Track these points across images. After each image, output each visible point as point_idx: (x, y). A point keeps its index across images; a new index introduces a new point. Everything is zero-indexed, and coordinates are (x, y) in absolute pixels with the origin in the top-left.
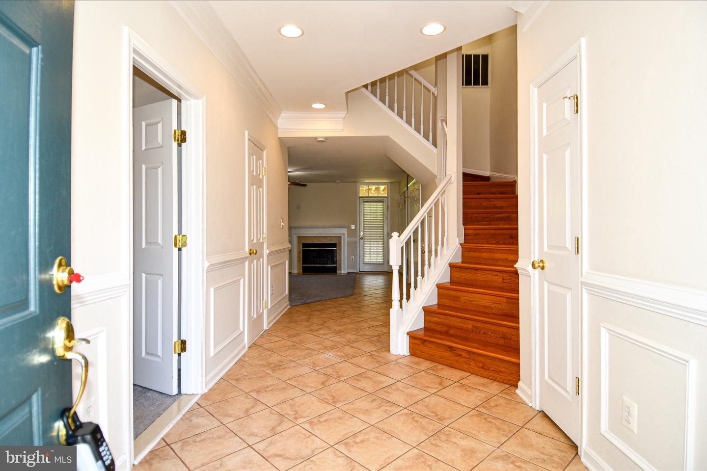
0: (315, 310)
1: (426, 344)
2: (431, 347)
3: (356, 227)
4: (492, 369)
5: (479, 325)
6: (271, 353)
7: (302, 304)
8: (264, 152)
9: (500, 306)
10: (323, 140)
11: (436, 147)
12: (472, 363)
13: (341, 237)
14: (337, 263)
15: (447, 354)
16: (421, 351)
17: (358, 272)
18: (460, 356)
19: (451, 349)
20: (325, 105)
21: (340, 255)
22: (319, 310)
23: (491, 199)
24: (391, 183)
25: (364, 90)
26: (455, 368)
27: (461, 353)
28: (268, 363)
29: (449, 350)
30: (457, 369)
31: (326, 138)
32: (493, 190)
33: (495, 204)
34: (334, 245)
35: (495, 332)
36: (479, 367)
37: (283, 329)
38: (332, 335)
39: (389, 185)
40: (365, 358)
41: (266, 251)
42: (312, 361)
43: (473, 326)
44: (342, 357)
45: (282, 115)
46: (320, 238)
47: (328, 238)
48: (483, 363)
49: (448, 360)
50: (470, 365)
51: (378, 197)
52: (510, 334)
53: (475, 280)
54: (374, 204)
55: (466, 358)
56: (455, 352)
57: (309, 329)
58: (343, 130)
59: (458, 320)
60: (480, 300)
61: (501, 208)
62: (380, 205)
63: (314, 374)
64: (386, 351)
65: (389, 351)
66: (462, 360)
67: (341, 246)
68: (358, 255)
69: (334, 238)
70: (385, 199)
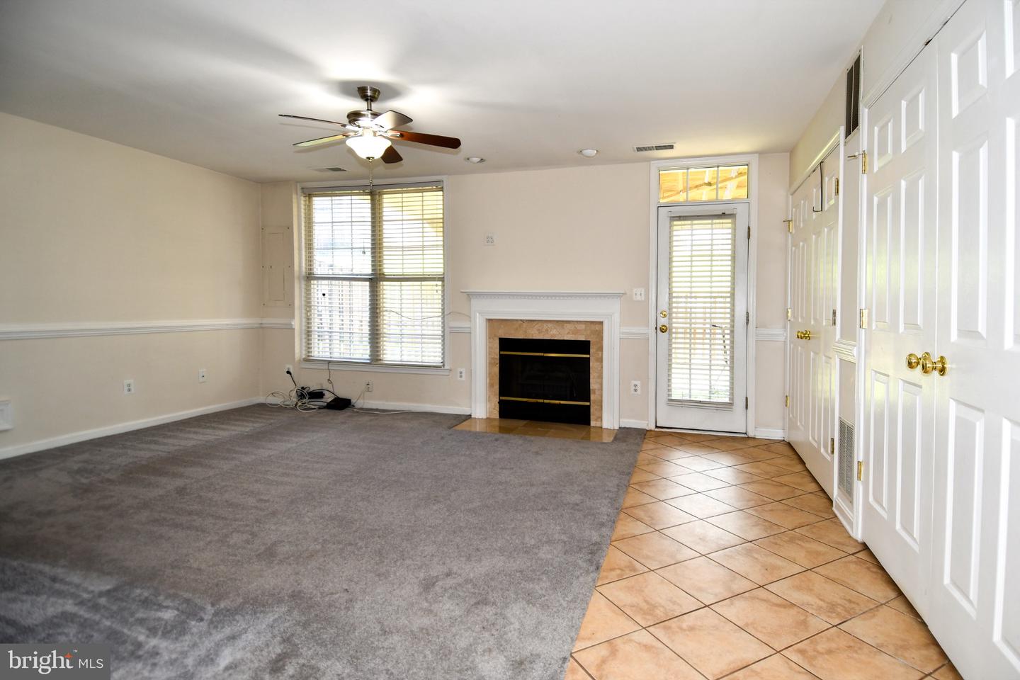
3: (645, 293)
13: (602, 323)
14: (592, 397)
17: (652, 427)
21: (601, 377)
24: (762, 153)
34: (584, 346)
39: (754, 160)
46: (545, 326)
47: (568, 326)
51: (718, 201)
54: (703, 226)
62: (723, 227)
67: (601, 349)
68: (652, 376)
69: (583, 326)
70: (740, 210)
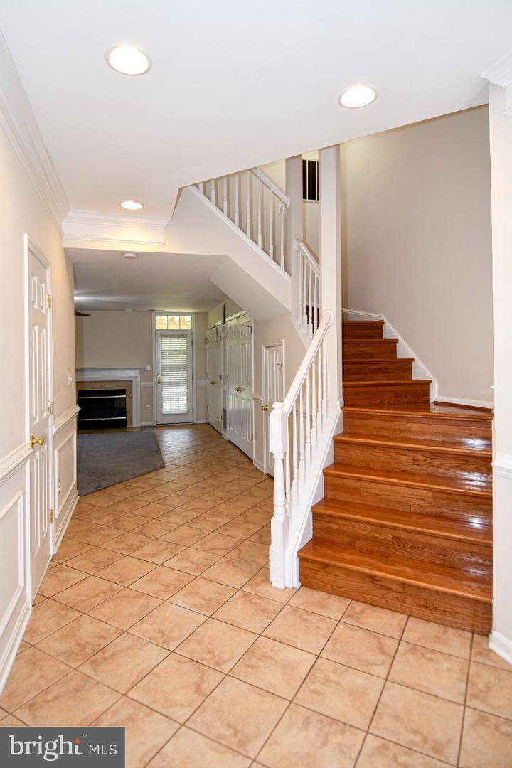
0: (121, 502)
1: (329, 570)
2: (338, 574)
3: (152, 366)
4: (442, 609)
5: (403, 535)
6: (77, 614)
7: (97, 491)
8: (48, 270)
9: (422, 502)
10: (135, 256)
11: (290, 275)
12: (409, 600)
13: (131, 381)
14: (127, 414)
15: (366, 586)
16: (319, 580)
17: (155, 424)
18: (388, 589)
19: (372, 578)
20: (142, 204)
21: (131, 405)
22: (126, 501)
23: (361, 345)
24: (197, 313)
25: (193, 189)
26: (379, 607)
27: (390, 585)
28: (78, 644)
29: (369, 579)
30: (383, 608)
31: (138, 254)
32: (359, 332)
33: (366, 351)
34: (123, 392)
35: (429, 546)
36: (419, 606)
37: (81, 549)
38: (166, 555)
39: (194, 316)
40: (239, 605)
41: (52, 429)
42: (155, 626)
43: (394, 537)
44: (201, 607)
45: (70, 214)
46: (103, 384)
47: (114, 383)
48: (426, 600)
49: (368, 594)
50: (405, 603)
51: (180, 330)
52: (452, 549)
53: (371, 461)
54: (174, 340)
55: (398, 593)
56: (379, 583)
57: (123, 545)
58: (164, 244)
59: (369, 527)
60: (391, 494)
61: (372, 356)
62: (182, 341)
63: (171, 663)
64: (262, 581)
65: (266, 579)
66: (390, 595)
67: (131, 393)
68: (154, 403)
69: (122, 383)
70: (189, 334)
